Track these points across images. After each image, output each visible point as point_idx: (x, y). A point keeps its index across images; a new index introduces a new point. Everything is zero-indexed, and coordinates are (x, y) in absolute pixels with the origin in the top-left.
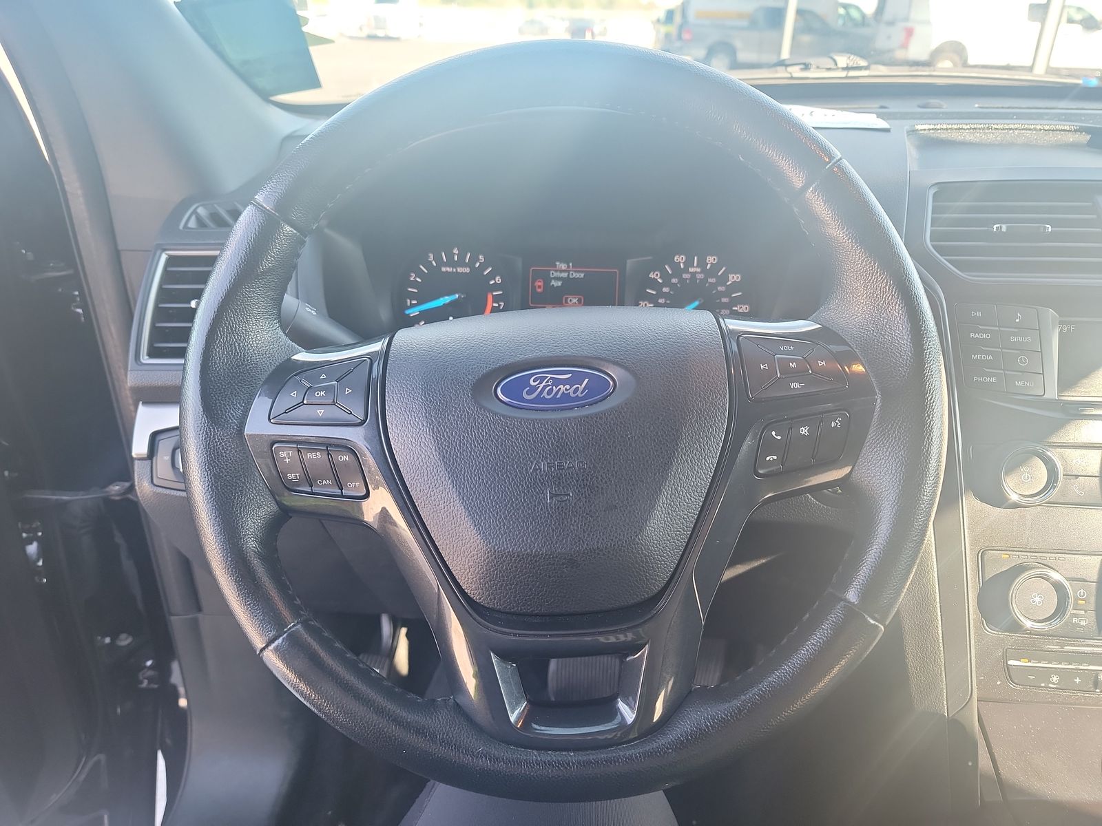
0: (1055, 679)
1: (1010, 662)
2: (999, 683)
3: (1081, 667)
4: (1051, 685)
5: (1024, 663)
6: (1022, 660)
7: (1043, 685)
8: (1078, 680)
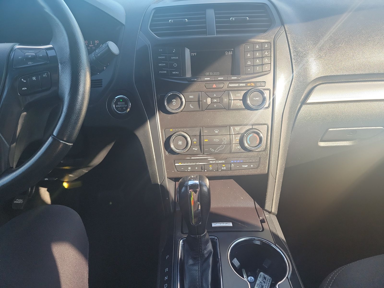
0: (189, 168)
1: (176, 165)
2: (173, 171)
3: (197, 164)
4: (189, 171)
5: (180, 164)
6: (179, 163)
7: (186, 171)
8: (196, 168)
